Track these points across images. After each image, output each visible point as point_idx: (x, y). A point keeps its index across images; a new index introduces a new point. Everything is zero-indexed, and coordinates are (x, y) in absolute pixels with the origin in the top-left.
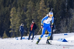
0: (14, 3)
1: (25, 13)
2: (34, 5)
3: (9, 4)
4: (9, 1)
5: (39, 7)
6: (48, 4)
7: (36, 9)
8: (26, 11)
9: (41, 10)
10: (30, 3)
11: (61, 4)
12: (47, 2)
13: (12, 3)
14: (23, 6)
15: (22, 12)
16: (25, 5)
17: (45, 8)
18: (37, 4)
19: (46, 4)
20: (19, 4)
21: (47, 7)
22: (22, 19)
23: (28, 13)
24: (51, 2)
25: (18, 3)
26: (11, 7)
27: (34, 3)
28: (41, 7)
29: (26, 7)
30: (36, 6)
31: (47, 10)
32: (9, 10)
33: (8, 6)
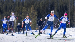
0: (12, 8)
1: (21, 15)
2: (27, 10)
3: (9, 9)
4: (9, 8)
5: (30, 11)
6: (37, 9)
7: (28, 13)
8: (21, 14)
9: (32, 13)
10: (24, 8)
11: (45, 9)
12: (36, 8)
13: (11, 8)
14: (19, 10)
15: (19, 15)
16: (20, 10)
17: (34, 12)
18: (29, 9)
19: (35, 9)
20: (17, 9)
21: (36, 11)
22: (19, 20)
23: (23, 15)
24: (38, 7)
25: (15, 8)
26: (11, 11)
27: (27, 8)
28: (32, 11)
29: (21, 11)
30: (28, 10)
31: (36, 13)
32: (9, 13)
33: (8, 11)
